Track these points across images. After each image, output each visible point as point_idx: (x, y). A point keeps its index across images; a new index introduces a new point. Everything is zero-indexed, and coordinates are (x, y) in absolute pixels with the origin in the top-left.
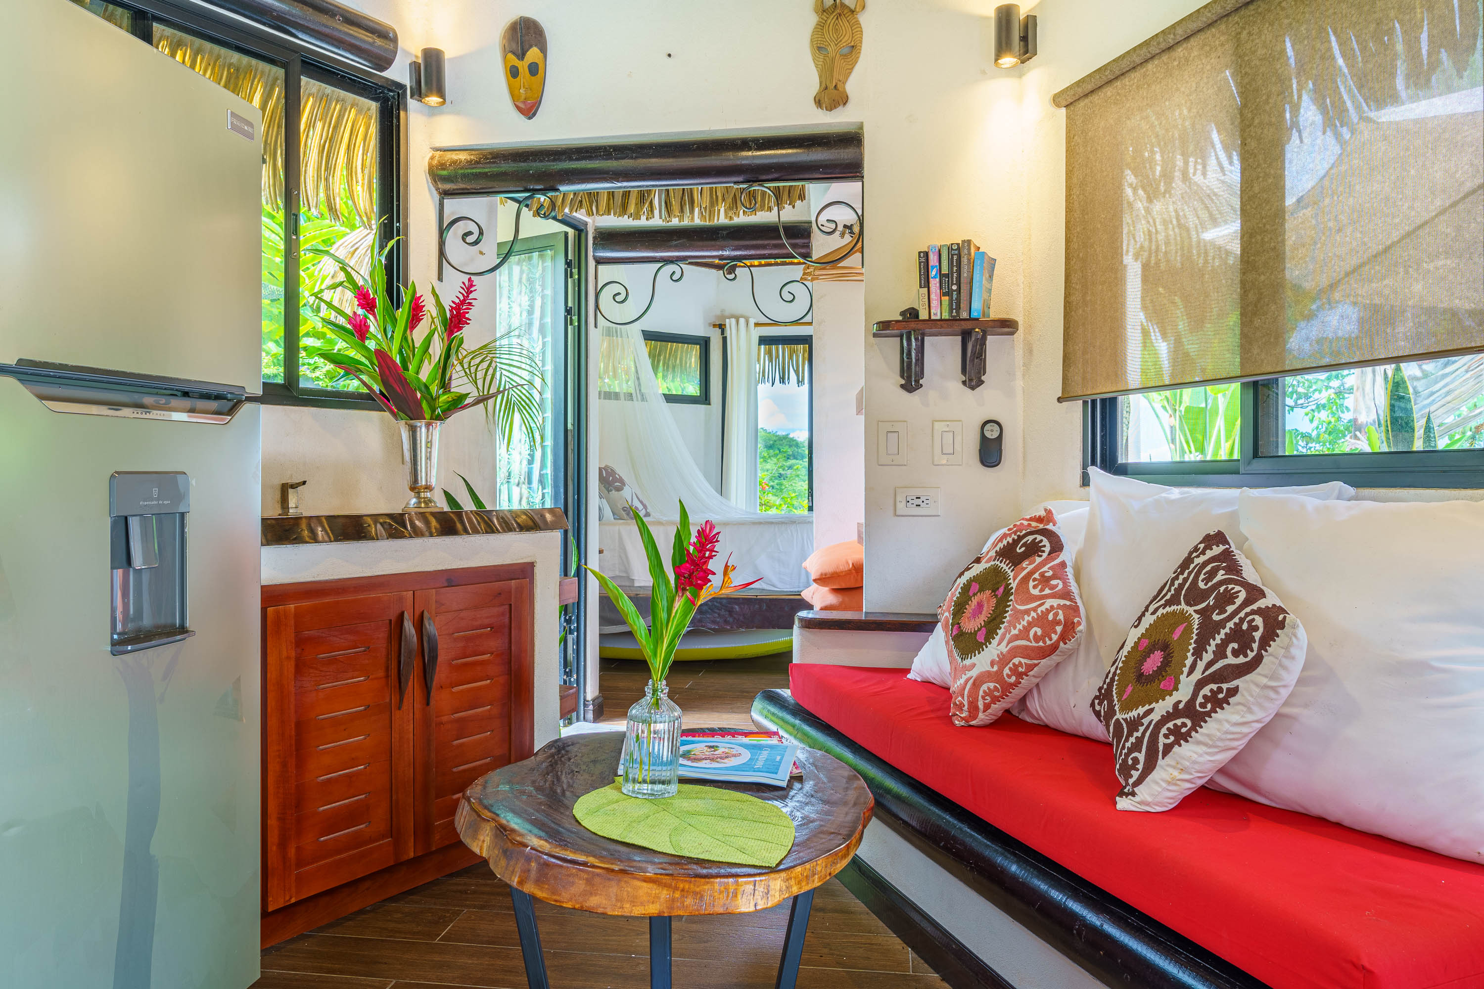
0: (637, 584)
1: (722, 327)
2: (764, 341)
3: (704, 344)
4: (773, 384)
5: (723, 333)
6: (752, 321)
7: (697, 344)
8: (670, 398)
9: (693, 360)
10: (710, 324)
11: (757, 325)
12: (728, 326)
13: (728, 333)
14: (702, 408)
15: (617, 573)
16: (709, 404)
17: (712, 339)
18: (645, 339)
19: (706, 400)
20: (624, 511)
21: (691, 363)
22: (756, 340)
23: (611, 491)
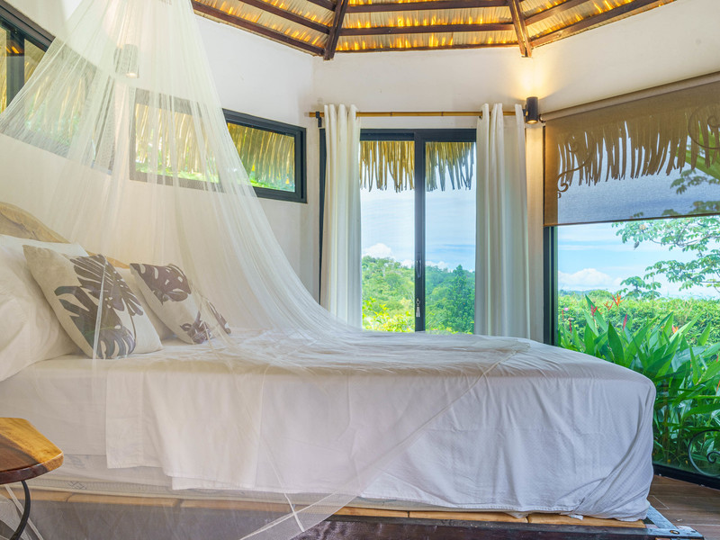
0: (177, 486)
1: (319, 116)
2: (367, 135)
3: (299, 135)
4: (370, 188)
5: (320, 125)
6: (354, 110)
7: (291, 134)
8: (262, 193)
9: (288, 163)
10: (306, 114)
11: (359, 114)
12: (326, 114)
13: (326, 125)
14: (297, 206)
15: (141, 462)
16: (306, 202)
17: (308, 131)
18: (227, 121)
19: (302, 197)
20: (185, 329)
21: (285, 166)
22: (357, 135)
23: (166, 300)
